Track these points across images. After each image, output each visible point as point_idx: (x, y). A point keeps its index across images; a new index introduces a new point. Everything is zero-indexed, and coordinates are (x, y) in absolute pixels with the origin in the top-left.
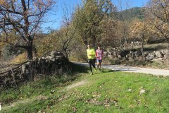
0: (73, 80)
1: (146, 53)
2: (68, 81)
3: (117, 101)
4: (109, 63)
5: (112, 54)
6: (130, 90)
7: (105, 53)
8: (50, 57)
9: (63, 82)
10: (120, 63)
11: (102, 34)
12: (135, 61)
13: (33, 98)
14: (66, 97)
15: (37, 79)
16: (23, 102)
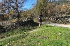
0: (33, 29)
1: (67, 18)
2: (32, 29)
3: (48, 37)
4: (51, 22)
5: (52, 19)
6: (54, 33)
7: (50, 18)
8: (26, 20)
9: (30, 30)
10: (55, 23)
11: (48, 11)
12: (62, 22)
13: (17, 35)
14: (29, 35)
15: (19, 28)
16: (13, 36)
